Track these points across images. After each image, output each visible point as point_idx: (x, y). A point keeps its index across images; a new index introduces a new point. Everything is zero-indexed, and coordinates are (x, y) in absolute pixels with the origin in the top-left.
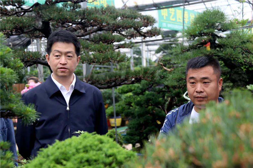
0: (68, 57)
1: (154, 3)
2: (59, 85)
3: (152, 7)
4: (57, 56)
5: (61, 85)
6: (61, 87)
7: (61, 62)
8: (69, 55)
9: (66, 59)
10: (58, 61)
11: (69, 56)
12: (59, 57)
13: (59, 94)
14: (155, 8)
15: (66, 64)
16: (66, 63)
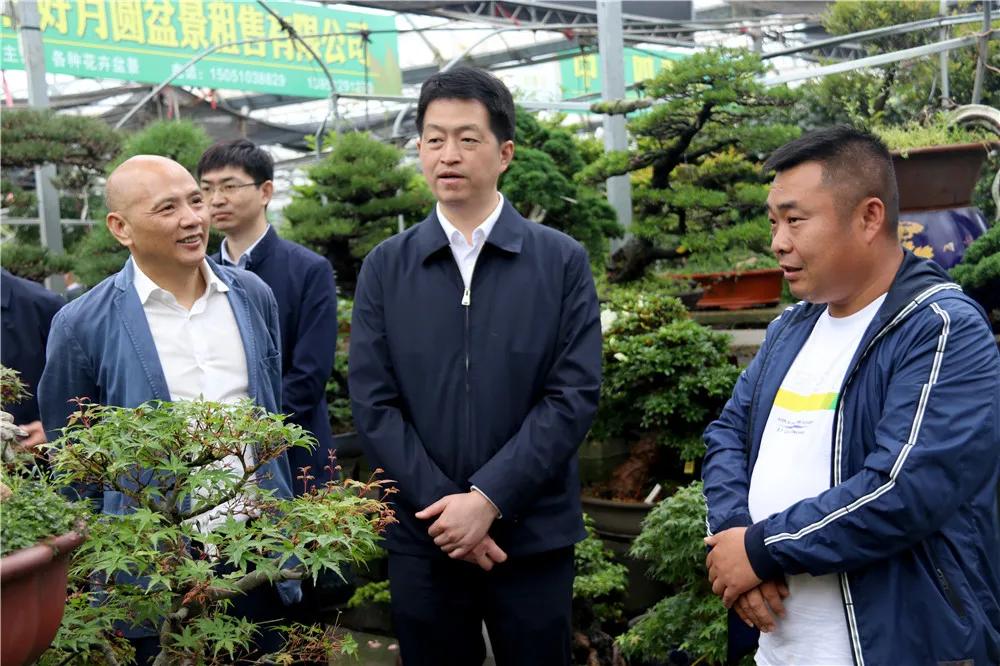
0: (464, 142)
1: (508, 48)
2: (449, 229)
3: (508, 60)
4: (434, 140)
5: (455, 229)
6: (455, 234)
7: (442, 159)
8: (467, 134)
9: (457, 147)
10: (437, 153)
11: (467, 140)
12: (438, 144)
13: (443, 256)
14: (516, 62)
15: (457, 162)
16: (458, 159)
